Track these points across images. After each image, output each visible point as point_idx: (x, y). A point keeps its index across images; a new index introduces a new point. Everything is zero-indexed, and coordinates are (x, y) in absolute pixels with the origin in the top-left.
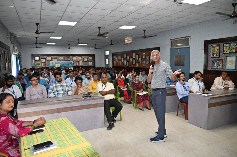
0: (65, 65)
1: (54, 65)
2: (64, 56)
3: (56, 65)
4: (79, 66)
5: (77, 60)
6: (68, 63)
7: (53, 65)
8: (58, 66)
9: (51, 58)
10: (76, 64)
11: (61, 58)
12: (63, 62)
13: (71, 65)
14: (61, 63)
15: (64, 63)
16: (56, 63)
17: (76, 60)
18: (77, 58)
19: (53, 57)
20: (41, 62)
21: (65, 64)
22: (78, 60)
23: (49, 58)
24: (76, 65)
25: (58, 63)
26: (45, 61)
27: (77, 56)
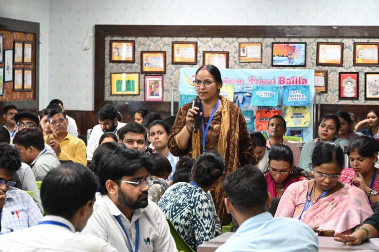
0: (262, 94)
4: (361, 102)
5: (348, 66)
6: (282, 80)
9: (192, 48)
10: (340, 89)
11: (252, 50)
13: (296, 97)
14: (241, 81)
15: (260, 80)
17: (341, 65)
18: (348, 53)
19: (206, 44)
20: (142, 72)
21: (262, 88)
22: (355, 64)
24: (341, 98)
26: (160, 67)
27: (348, 42)
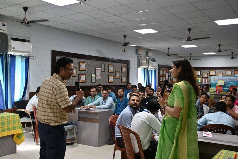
0: (231, 83)
1: (216, 82)
2: (233, 70)
3: (219, 83)
7: (214, 82)
8: (221, 84)
9: (214, 72)
11: (229, 72)
12: (229, 79)
14: (226, 80)
16: (219, 79)
19: (218, 71)
20: (202, 78)
21: (232, 81)
23: (212, 73)
25: (222, 80)
26: (207, 76)
